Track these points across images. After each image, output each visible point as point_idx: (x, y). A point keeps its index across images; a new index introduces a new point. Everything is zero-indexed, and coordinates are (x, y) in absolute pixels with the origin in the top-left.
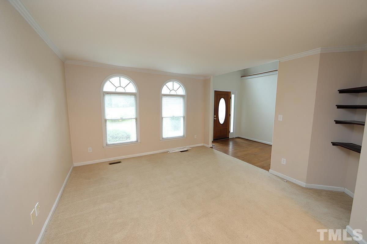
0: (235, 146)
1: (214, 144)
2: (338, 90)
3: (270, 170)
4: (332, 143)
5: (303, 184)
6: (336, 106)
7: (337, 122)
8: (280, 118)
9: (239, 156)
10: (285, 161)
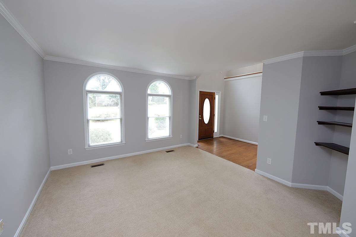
0: (220, 145)
1: (199, 144)
2: (320, 92)
3: (256, 169)
4: (315, 143)
5: (289, 184)
6: (319, 107)
7: (320, 123)
8: (265, 118)
9: (224, 156)
10: (271, 161)
